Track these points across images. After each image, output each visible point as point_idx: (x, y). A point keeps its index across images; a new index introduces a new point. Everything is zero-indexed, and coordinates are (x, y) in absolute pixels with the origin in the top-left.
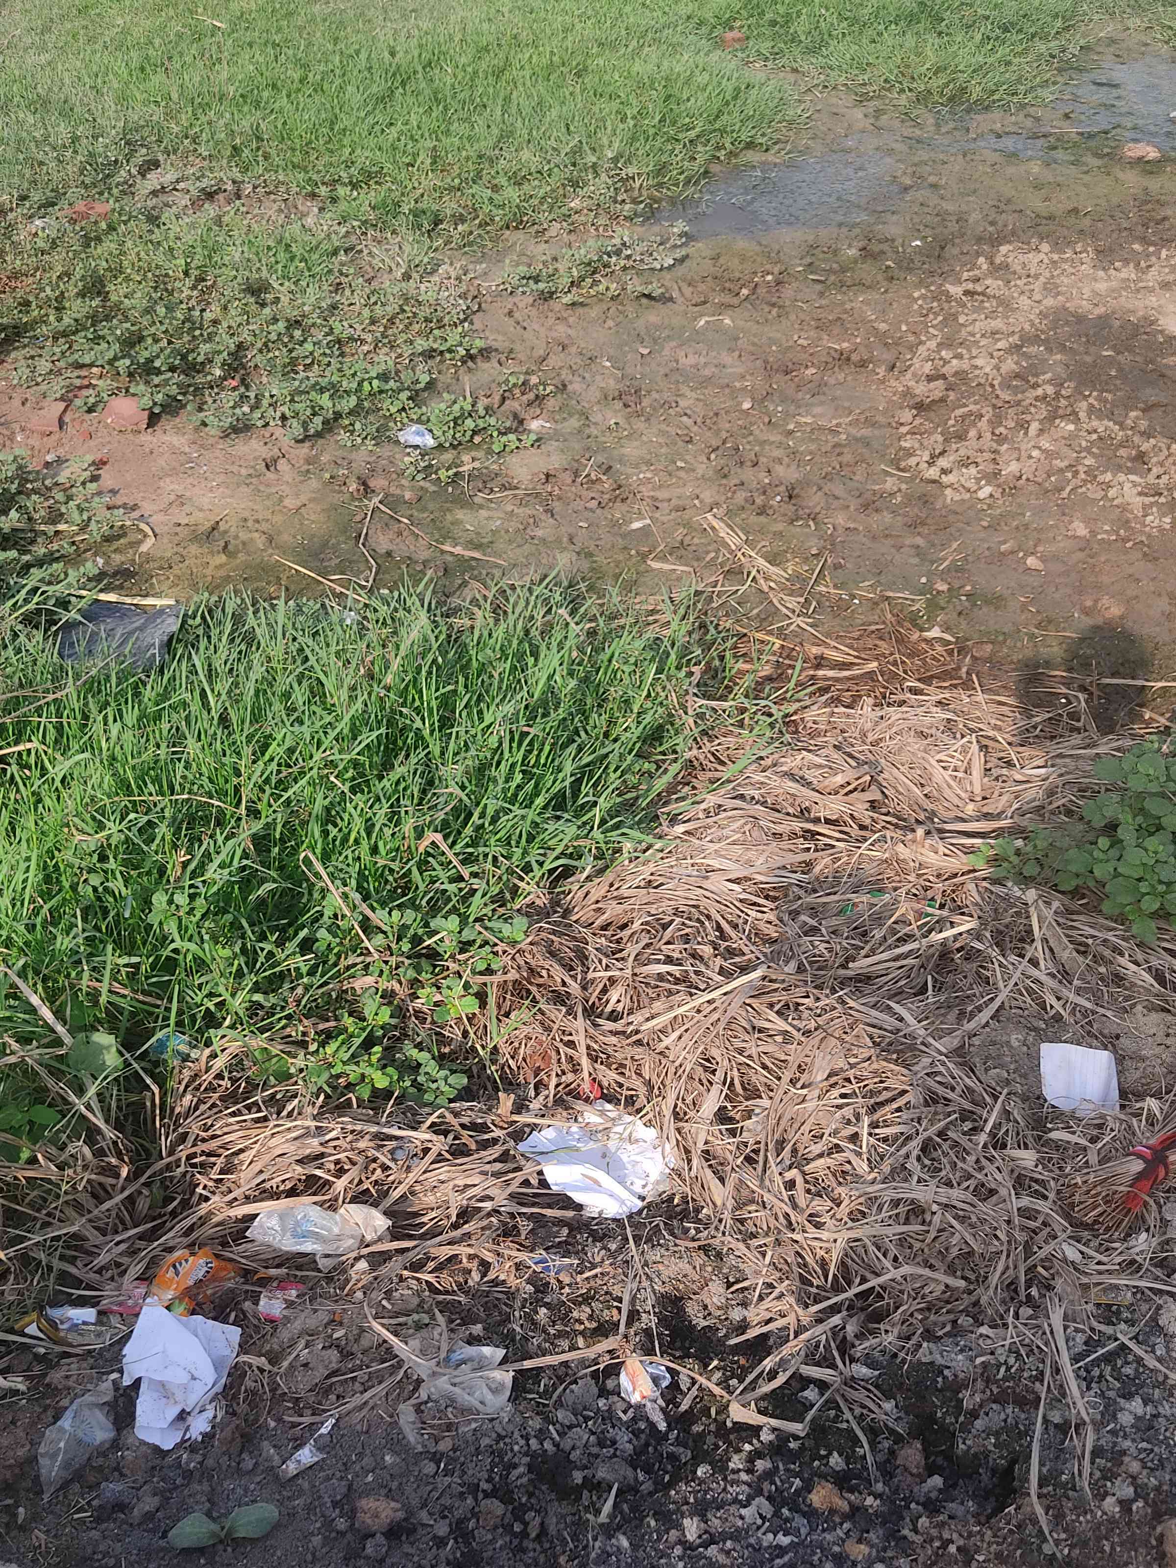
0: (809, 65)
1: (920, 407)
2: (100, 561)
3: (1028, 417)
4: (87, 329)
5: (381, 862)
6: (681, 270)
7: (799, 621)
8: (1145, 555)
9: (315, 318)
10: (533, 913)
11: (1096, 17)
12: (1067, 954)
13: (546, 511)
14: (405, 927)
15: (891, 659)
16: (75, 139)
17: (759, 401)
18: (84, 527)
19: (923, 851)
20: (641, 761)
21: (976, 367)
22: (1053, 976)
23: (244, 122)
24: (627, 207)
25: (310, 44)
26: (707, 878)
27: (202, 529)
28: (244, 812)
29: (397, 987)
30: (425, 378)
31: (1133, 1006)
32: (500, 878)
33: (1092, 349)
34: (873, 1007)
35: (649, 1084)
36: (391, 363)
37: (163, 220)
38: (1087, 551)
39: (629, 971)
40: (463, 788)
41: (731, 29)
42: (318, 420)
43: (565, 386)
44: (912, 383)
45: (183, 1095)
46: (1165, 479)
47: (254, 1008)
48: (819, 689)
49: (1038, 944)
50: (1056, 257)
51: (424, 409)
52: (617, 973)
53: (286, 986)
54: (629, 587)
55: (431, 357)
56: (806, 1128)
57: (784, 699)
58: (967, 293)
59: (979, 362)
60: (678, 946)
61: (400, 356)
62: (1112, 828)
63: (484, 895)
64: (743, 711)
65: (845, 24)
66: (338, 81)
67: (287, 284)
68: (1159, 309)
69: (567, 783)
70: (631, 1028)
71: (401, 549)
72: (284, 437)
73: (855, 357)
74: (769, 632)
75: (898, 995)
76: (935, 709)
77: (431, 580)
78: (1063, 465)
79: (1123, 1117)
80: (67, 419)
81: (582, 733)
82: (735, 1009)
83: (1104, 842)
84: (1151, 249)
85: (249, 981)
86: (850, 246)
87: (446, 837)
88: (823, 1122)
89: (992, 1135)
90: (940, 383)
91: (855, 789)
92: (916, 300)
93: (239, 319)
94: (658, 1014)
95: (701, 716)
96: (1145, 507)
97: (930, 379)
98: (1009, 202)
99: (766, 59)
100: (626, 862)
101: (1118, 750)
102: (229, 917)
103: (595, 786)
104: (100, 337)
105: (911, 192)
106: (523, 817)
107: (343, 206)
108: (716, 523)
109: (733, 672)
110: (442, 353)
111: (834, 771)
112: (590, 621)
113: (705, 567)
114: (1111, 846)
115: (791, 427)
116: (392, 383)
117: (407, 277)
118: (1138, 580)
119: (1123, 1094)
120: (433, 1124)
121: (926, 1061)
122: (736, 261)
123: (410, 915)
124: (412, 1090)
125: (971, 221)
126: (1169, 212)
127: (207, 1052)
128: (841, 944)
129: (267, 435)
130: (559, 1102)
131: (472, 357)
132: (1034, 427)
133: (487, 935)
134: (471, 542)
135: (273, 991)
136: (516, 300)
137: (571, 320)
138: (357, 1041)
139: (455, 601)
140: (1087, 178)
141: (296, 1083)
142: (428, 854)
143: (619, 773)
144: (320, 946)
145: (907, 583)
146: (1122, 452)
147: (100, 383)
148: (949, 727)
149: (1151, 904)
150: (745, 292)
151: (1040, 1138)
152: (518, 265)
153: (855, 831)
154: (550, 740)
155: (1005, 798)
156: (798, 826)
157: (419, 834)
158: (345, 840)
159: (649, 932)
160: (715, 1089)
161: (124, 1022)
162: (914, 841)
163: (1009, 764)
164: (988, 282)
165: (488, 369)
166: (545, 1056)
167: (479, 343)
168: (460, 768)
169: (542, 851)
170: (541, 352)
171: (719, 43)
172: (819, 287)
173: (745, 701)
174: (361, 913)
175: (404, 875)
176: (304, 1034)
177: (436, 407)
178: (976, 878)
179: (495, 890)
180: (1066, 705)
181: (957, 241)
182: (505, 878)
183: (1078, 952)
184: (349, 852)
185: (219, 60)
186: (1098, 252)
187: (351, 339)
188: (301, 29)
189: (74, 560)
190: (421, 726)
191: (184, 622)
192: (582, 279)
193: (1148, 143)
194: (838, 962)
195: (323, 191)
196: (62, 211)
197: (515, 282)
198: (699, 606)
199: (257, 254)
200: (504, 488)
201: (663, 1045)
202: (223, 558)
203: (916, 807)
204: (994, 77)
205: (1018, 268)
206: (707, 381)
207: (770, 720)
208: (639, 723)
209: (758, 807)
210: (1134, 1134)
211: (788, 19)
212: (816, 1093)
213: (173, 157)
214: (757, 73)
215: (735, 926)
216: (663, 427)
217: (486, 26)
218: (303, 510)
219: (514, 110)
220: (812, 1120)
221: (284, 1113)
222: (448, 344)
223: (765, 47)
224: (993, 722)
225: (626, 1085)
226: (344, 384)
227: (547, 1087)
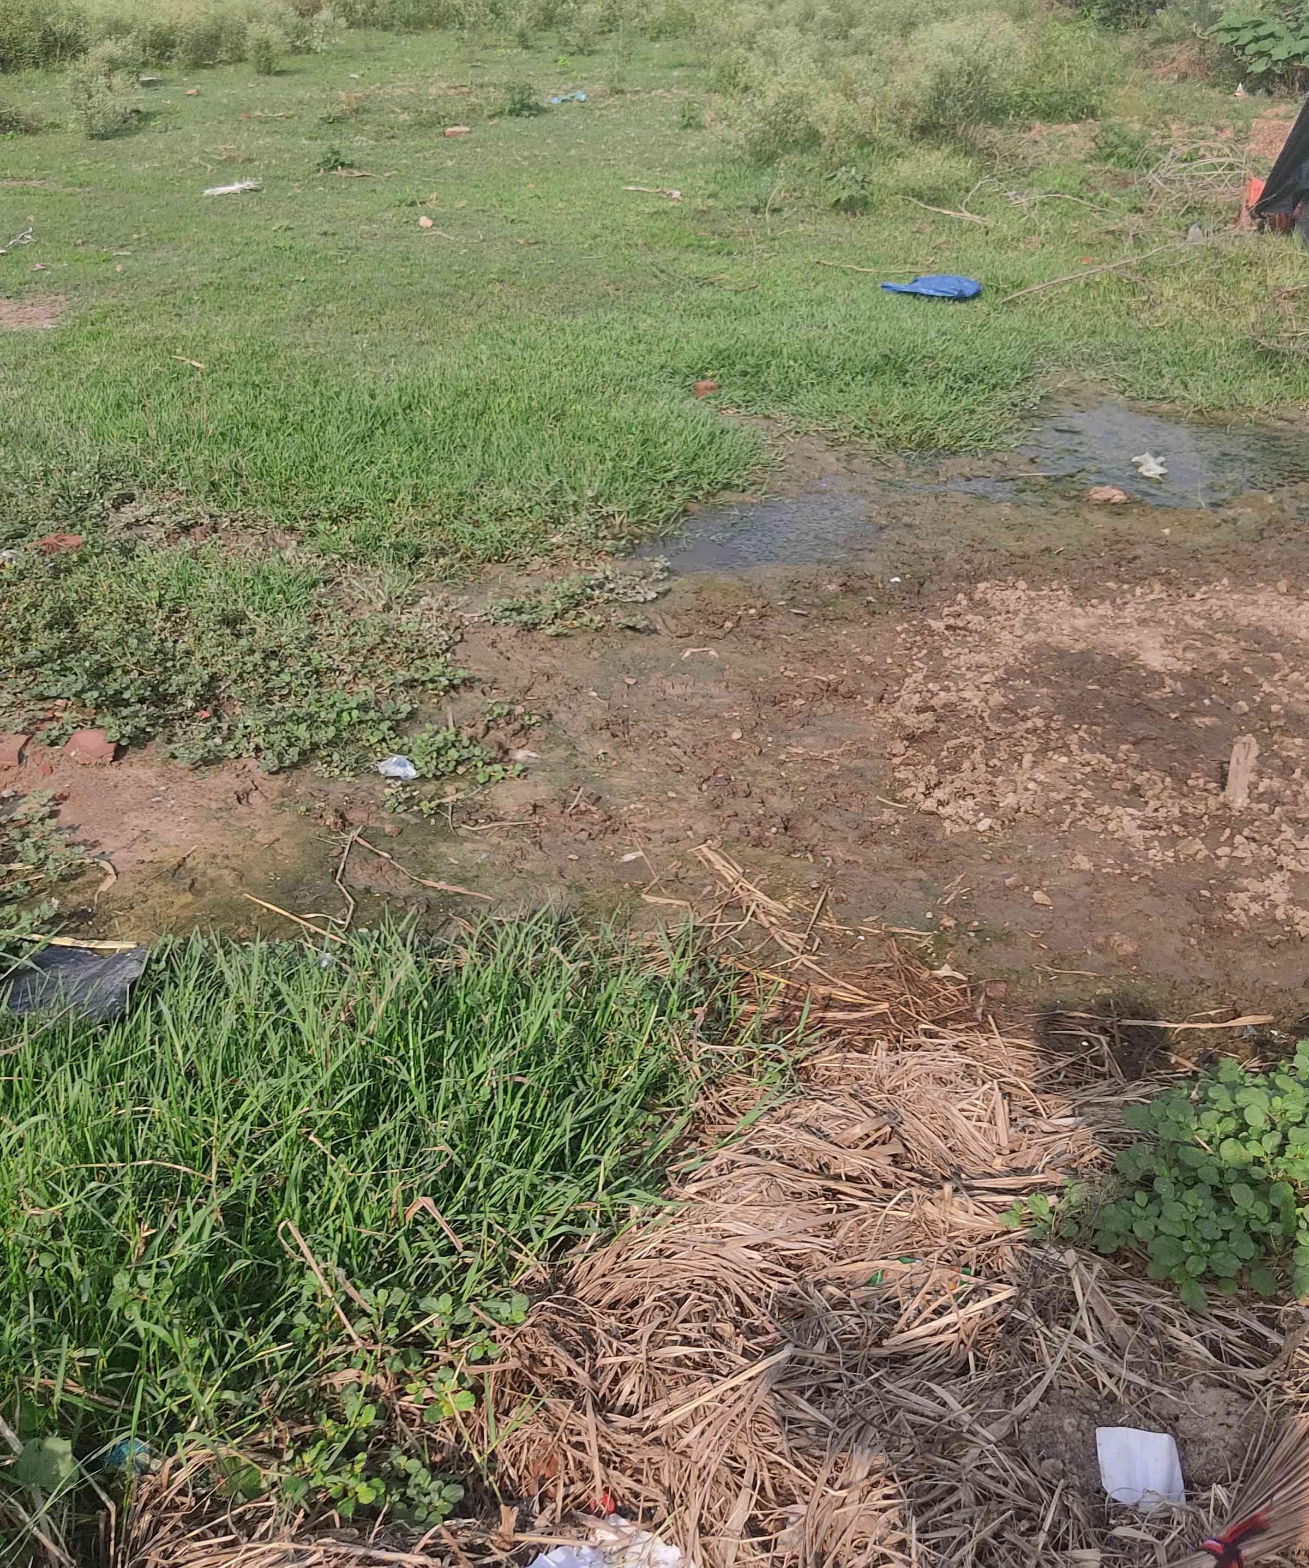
0: (781, 412)
1: (911, 738)
2: (55, 902)
3: (1021, 750)
4: (54, 661)
5: (366, 1233)
6: (664, 603)
7: (803, 958)
8: (1152, 889)
9: (292, 649)
10: (535, 1290)
11: (1053, 369)
12: (1115, 1324)
13: (534, 843)
14: (392, 1309)
15: (902, 999)
16: (47, 472)
17: (749, 732)
18: (40, 865)
19: (953, 1210)
20: (645, 1113)
21: (964, 700)
22: (1104, 1350)
23: (223, 460)
24: (609, 543)
25: (289, 386)
26: (723, 1244)
27: (166, 866)
28: (214, 1178)
29: (382, 1382)
30: (406, 708)
31: (1190, 1382)
32: (495, 1251)
33: (1077, 683)
34: (913, 1390)
35: (668, 1492)
36: (371, 693)
37: (137, 551)
38: (1093, 886)
39: (642, 1357)
40: (454, 1147)
41: (704, 378)
42: (294, 751)
43: (550, 715)
44: (901, 715)
45: (141, 1514)
46: (1162, 812)
47: (223, 1409)
48: (830, 1032)
49: (1083, 1313)
50: (1033, 594)
51: (406, 739)
52: (630, 1358)
53: (259, 1382)
54: (624, 923)
55: (413, 687)
56: (848, 1537)
57: (794, 1043)
58: (948, 627)
59: (966, 694)
60: (696, 1325)
61: (380, 686)
62: (1147, 1182)
63: (479, 1270)
64: (750, 1056)
65: (813, 375)
66: (318, 422)
67: (264, 615)
68: (1138, 645)
69: (566, 1139)
70: (648, 1424)
71: (381, 885)
72: (257, 769)
73: (842, 689)
74: (773, 972)
75: (938, 1376)
76: (952, 1053)
77: (414, 918)
78: (1060, 797)
79: (1189, 1508)
80: (27, 752)
81: (580, 1083)
82: (761, 1398)
83: (1141, 1197)
84: (1126, 587)
85: (218, 1376)
86: (830, 582)
87: (436, 1202)
88: (867, 1530)
89: (1052, 1534)
90: (929, 715)
91: (875, 1142)
92: (899, 634)
93: (213, 651)
94: (678, 1406)
95: (706, 1062)
96: (1146, 840)
97: (919, 711)
98: (982, 541)
99: (739, 407)
100: (634, 1229)
101: (1147, 1097)
102: (196, 1301)
103: (596, 1142)
104: (67, 669)
105: (887, 531)
106: (520, 1179)
107: (322, 539)
108: (710, 855)
109: (739, 1013)
110: (423, 683)
111: (853, 1122)
112: (585, 959)
113: (703, 901)
114: (1150, 1202)
115: (783, 757)
116: (372, 714)
117: (387, 608)
118: (1149, 916)
119: (1188, 1484)
120: (425, 1547)
121: (974, 1452)
122: (719, 595)
123: (398, 1296)
124: (401, 1506)
125: (947, 559)
126: (1139, 552)
127: (170, 1461)
128: (873, 1318)
129: (240, 767)
130: (568, 1518)
131: (454, 687)
132: (1027, 759)
133: (484, 1317)
134: (455, 876)
135: (243, 1389)
136: (499, 631)
137: (556, 650)
138: (339, 1447)
139: (438, 940)
140: (1057, 519)
141: (268, 1500)
142: (416, 1222)
143: (621, 1127)
144: (298, 1333)
145: (912, 918)
146: (1117, 785)
147: (66, 715)
148: (969, 1073)
149: (1197, 1266)
150: (729, 624)
151: (1103, 1535)
152: (500, 597)
153: (878, 1189)
154: (545, 1092)
155: (1033, 1151)
156: (817, 1183)
157: (408, 1199)
158: (325, 1208)
159: (662, 1309)
160: (745, 1493)
161: (76, 1425)
162: (942, 1199)
163: (1035, 1113)
164: (969, 617)
165: (471, 699)
166: (550, 1462)
167: (462, 673)
168: (451, 1123)
169: (541, 1218)
170: (526, 682)
171: (693, 391)
172: (802, 621)
173: (754, 1045)
174: (345, 1293)
175: (391, 1248)
176: (277, 1440)
177: (419, 737)
178: (1011, 1241)
179: (489, 1265)
180: (1088, 1048)
181: (935, 578)
182: (500, 1250)
183: (1127, 1322)
184: (329, 1222)
185: (198, 399)
186: (1075, 590)
187: (330, 669)
188: (280, 371)
189: (29, 901)
190: (407, 1078)
191: (148, 967)
192: (566, 611)
193: (1114, 486)
194: (872, 1338)
195: (302, 525)
196: (31, 543)
197: (498, 613)
198: (698, 942)
199: (234, 586)
200: (489, 819)
201: (683, 1443)
202: (189, 897)
203: (941, 1162)
204: (959, 426)
205: (997, 604)
206: (695, 712)
207: (780, 1067)
208: (641, 1071)
209: (774, 1162)
210: (1203, 1527)
211: (758, 369)
212: (857, 1494)
213: (149, 491)
214: (730, 419)
215: (757, 1301)
216: (652, 757)
217: (464, 372)
218: (276, 845)
219: (494, 451)
220: (853, 1528)
221: (257, 1535)
222: (430, 675)
223: (737, 395)
224: (1014, 1067)
225: (644, 1494)
226: (323, 714)
227: (553, 1500)
